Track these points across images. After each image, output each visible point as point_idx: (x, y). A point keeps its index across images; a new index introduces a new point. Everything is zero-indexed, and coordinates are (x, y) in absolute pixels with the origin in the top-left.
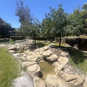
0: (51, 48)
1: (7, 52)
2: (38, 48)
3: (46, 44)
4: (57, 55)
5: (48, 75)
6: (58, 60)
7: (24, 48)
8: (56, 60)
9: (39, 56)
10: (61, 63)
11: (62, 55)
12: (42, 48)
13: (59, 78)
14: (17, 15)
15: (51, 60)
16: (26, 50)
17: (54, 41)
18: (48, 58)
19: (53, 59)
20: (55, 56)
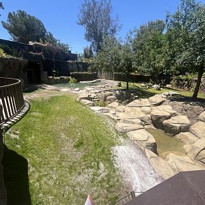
0: (172, 100)
1: (79, 102)
2: (136, 98)
3: (150, 90)
4: (189, 118)
5: (171, 154)
6: (192, 128)
7: (105, 97)
8: (186, 129)
9: (142, 115)
10: (200, 135)
11: (202, 119)
12: (146, 100)
13: (197, 164)
14: (82, 24)
15: (173, 127)
16: (111, 101)
17: (168, 86)
18: (165, 122)
19: (179, 125)
20: (183, 119)
